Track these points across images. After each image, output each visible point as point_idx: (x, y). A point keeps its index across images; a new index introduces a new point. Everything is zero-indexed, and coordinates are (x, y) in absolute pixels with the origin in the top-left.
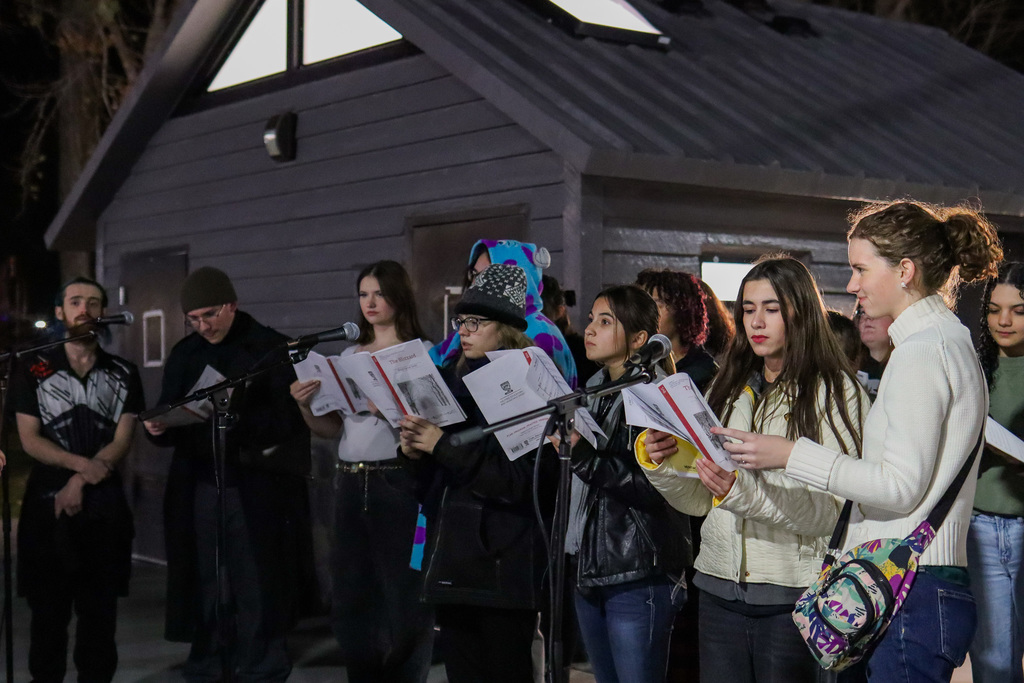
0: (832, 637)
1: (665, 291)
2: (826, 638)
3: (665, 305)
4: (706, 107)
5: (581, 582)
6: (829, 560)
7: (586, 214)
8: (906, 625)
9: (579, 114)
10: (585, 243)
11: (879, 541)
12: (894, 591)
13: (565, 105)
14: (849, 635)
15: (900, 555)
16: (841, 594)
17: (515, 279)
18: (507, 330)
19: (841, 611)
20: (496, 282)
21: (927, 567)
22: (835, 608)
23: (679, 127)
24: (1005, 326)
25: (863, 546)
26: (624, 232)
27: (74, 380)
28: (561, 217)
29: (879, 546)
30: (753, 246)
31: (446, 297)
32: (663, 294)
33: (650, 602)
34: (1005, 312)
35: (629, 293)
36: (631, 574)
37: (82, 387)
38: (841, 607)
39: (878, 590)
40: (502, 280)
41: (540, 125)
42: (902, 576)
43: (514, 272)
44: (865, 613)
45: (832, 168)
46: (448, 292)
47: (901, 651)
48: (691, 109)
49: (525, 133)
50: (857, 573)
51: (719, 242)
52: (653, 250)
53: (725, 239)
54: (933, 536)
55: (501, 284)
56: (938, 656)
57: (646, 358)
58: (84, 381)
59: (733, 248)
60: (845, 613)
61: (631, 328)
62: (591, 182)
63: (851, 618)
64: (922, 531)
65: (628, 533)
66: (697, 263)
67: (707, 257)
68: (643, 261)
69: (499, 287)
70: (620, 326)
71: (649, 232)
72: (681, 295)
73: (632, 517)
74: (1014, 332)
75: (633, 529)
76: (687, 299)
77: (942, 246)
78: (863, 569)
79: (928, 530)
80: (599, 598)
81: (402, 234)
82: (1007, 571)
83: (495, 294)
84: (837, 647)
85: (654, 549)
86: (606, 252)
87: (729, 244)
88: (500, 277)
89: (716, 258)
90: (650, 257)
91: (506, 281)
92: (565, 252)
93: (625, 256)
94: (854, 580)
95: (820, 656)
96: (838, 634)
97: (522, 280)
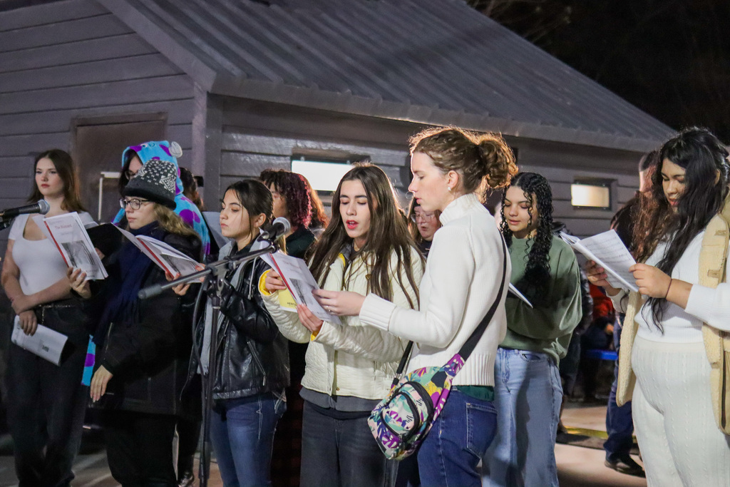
0: (392, 437)
1: (280, 185)
2: (388, 438)
3: (280, 195)
4: (299, 48)
6: (396, 381)
7: (210, 122)
8: (443, 428)
9: (207, 49)
10: (208, 144)
11: (425, 368)
12: (434, 403)
13: (197, 41)
14: (403, 435)
15: (439, 378)
16: (397, 406)
17: (169, 171)
18: (161, 209)
19: (397, 418)
20: (154, 173)
22: (393, 416)
23: (279, 61)
24: (513, 216)
25: (415, 372)
26: (237, 137)
28: (191, 123)
29: (425, 372)
30: (329, 150)
31: (101, 180)
32: (278, 187)
33: (259, 412)
34: (514, 206)
35: (250, 186)
36: (246, 392)
38: (397, 416)
39: (423, 403)
41: (178, 55)
42: (440, 393)
43: (167, 166)
44: (413, 419)
45: (387, 96)
46: (103, 176)
47: (438, 446)
48: (288, 48)
49: (165, 60)
50: (409, 391)
51: (305, 146)
52: (257, 151)
53: (310, 144)
54: (463, 364)
55: (157, 175)
56: (464, 450)
57: (272, 235)
59: (315, 151)
60: (400, 420)
61: (254, 211)
62: (213, 98)
63: (404, 424)
64: (455, 361)
65: (246, 361)
66: (289, 162)
67: (296, 157)
68: (249, 158)
69: (156, 177)
70: (245, 211)
71: (256, 137)
72: (292, 189)
73: (248, 349)
74: (519, 221)
75: (249, 359)
76: (296, 191)
77: (477, 161)
78: (413, 388)
79: (459, 360)
80: (222, 408)
81: (69, 131)
82: (507, 388)
83: (153, 182)
84: (395, 443)
85: (264, 373)
86: (224, 151)
87: (312, 149)
88: (157, 170)
89: (303, 158)
90: (255, 156)
91: (162, 173)
92: (193, 150)
93: (237, 154)
94: (407, 396)
95: (385, 450)
96: (396, 434)
97: (174, 172)
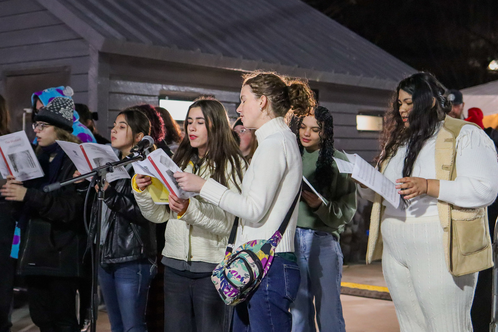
0: (232, 289)
2: (229, 289)
4: (164, 20)
5: (104, 261)
6: (229, 250)
7: (101, 73)
8: (269, 283)
9: (98, 20)
10: (100, 88)
11: (255, 241)
12: (263, 265)
13: (91, 15)
14: (241, 287)
15: (266, 248)
16: (237, 267)
17: (67, 105)
19: (237, 276)
20: (56, 106)
21: (279, 254)
22: (234, 274)
23: (149, 29)
24: (306, 136)
26: (120, 83)
28: (87, 74)
29: (256, 243)
30: (186, 92)
31: (24, 114)
33: (139, 273)
34: (308, 129)
36: (130, 258)
38: (237, 274)
39: (255, 265)
40: (60, 105)
41: (77, 25)
42: (267, 258)
43: (67, 101)
44: (249, 277)
45: (226, 54)
46: (25, 111)
47: (266, 295)
48: (156, 20)
49: (69, 29)
50: (245, 257)
51: (169, 89)
52: (135, 93)
53: (172, 88)
54: (281, 238)
55: (59, 107)
56: (285, 298)
57: (141, 148)
59: (176, 93)
60: (239, 277)
61: (136, 130)
62: (103, 55)
63: (242, 279)
64: (276, 236)
65: (129, 237)
66: (157, 100)
67: (162, 97)
68: (130, 98)
69: (57, 108)
70: (130, 129)
71: (133, 83)
73: (131, 228)
74: (310, 140)
75: (132, 234)
78: (248, 255)
79: (279, 235)
80: (111, 269)
81: (1, 80)
82: (304, 256)
83: (55, 111)
84: (234, 293)
85: (142, 245)
86: (111, 93)
87: (173, 91)
88: (59, 103)
89: (167, 97)
90: (133, 96)
91: (62, 106)
92: (89, 92)
93: (120, 95)
94: (244, 260)
95: (225, 298)
96: (235, 287)
97: (71, 106)
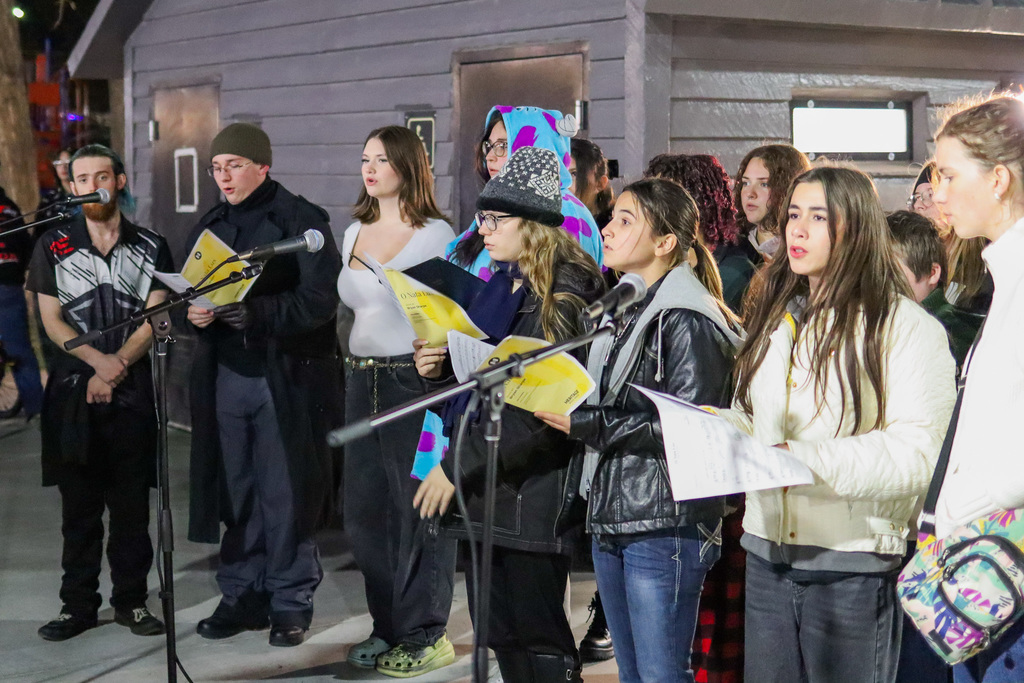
0: (967, 630)
2: (959, 631)
5: (590, 528)
14: (991, 627)
16: (977, 580)
17: (543, 166)
19: (979, 601)
20: (520, 171)
22: (971, 597)
26: (697, 75)
27: (98, 259)
28: (622, 58)
29: (1013, 518)
33: (676, 558)
37: (105, 265)
38: (979, 596)
40: (527, 168)
44: (1011, 601)
50: (990, 552)
51: (815, 84)
53: (822, 80)
55: (525, 173)
58: (107, 259)
59: (832, 90)
60: (986, 603)
63: (994, 609)
66: (787, 111)
67: (798, 101)
68: (720, 108)
69: (523, 177)
71: (729, 74)
78: (998, 548)
81: (449, 72)
83: (517, 185)
84: (973, 641)
86: (675, 99)
87: (826, 86)
88: (526, 165)
89: (811, 103)
90: (729, 104)
91: (531, 169)
92: (627, 100)
95: (948, 651)
96: (977, 628)
97: (552, 167)
